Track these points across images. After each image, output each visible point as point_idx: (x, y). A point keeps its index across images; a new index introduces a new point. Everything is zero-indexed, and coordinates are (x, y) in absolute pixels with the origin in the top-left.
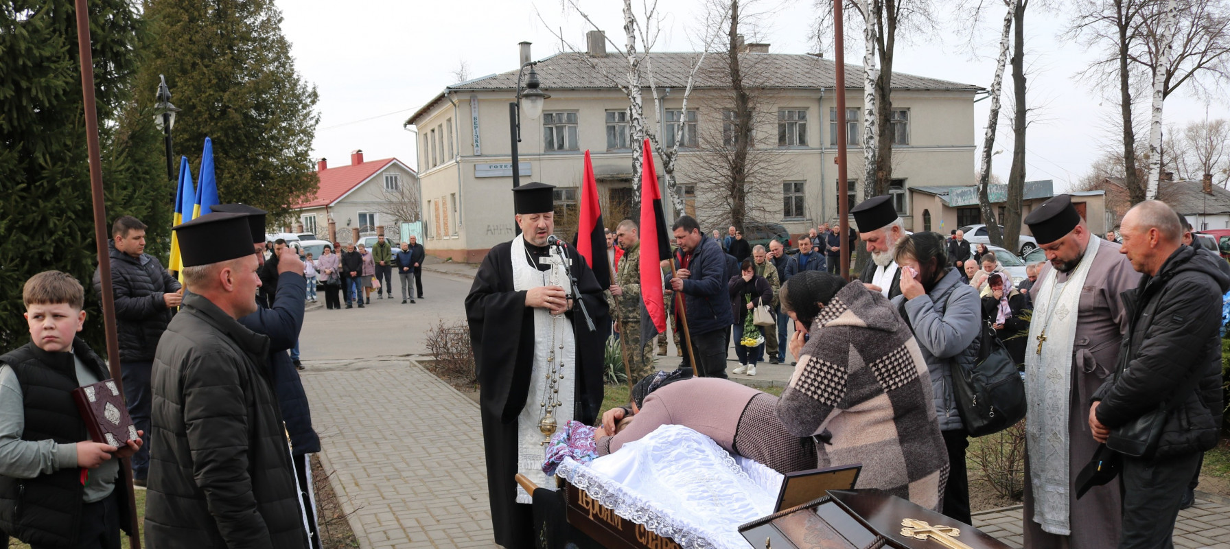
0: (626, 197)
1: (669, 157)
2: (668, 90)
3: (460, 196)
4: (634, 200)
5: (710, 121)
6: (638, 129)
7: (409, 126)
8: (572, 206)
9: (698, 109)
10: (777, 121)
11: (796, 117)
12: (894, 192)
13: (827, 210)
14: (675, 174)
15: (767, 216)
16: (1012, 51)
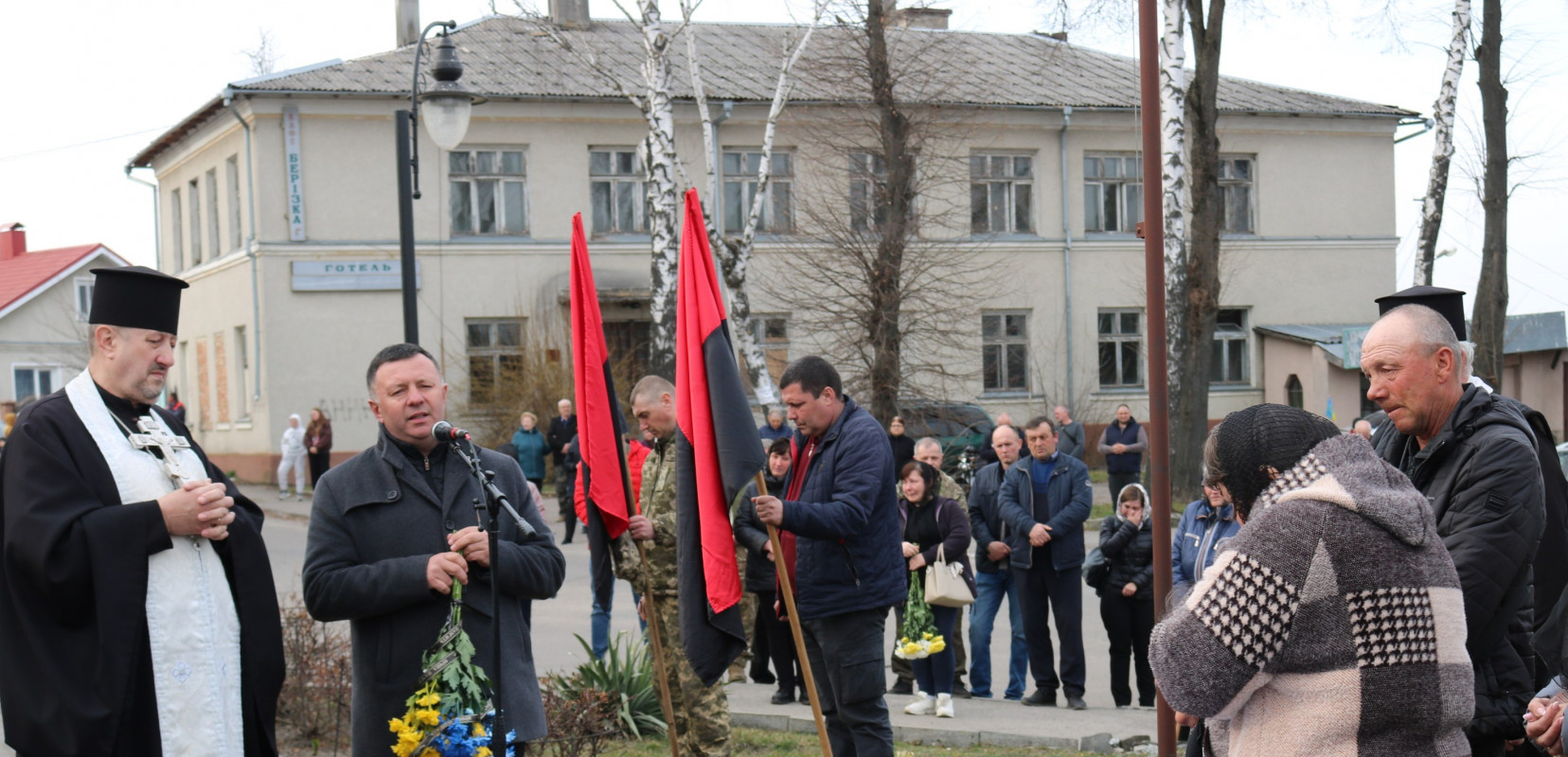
0: (633, 342)
1: (734, 250)
2: (728, 105)
3: (257, 332)
4: (655, 346)
5: (825, 174)
6: (665, 187)
7: (137, 172)
8: (512, 358)
9: (794, 148)
10: (968, 178)
11: (1009, 170)
12: (1223, 336)
13: (1077, 374)
14: (747, 288)
15: (949, 384)
16: (1477, 33)
